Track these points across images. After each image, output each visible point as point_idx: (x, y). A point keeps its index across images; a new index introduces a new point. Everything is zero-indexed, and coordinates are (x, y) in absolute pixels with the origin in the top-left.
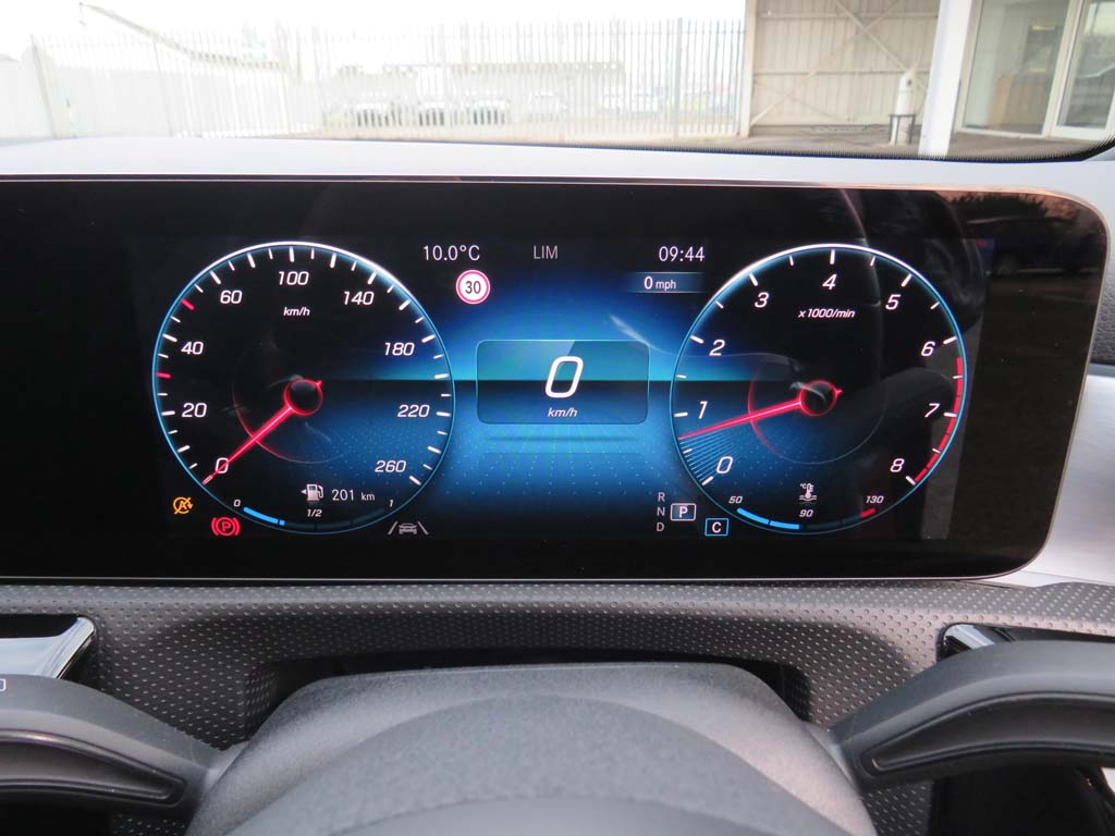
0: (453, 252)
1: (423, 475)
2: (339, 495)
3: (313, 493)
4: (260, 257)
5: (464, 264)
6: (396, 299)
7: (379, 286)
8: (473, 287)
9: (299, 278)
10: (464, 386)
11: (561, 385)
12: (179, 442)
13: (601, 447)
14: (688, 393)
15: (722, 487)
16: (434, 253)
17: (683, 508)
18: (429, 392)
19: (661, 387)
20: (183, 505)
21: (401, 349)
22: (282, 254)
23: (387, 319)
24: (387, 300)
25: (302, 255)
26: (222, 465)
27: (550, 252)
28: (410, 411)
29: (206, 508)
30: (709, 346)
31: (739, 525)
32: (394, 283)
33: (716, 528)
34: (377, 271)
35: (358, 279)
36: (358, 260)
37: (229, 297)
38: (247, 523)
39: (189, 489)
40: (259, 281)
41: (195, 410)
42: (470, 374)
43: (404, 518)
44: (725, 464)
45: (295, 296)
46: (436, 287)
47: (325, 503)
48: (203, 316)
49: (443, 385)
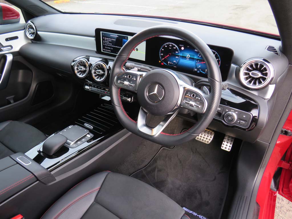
0: (182, 46)
1: (177, 63)
2: (171, 63)
3: (169, 62)
4: (169, 44)
5: (182, 47)
6: (177, 48)
7: (176, 47)
8: (183, 48)
9: (171, 46)
10: (181, 56)
11: (188, 57)
12: (161, 56)
13: (190, 63)
14: (197, 60)
15: (199, 68)
16: (180, 45)
17: (196, 69)
18: (178, 56)
19: (195, 59)
20: (160, 61)
21: (177, 52)
22: (170, 44)
23: (176, 50)
24: (176, 48)
25: (171, 44)
26: (163, 59)
27: (189, 47)
28: (177, 57)
29: (161, 62)
30: (199, 56)
31: (200, 72)
32: (177, 47)
33: (198, 72)
34: (176, 46)
35: (175, 46)
36: (175, 45)
37: (166, 46)
38: (164, 64)
39: (160, 60)
40: (168, 45)
41: (162, 54)
42: (181, 55)
43: (175, 66)
44: (200, 66)
45: (170, 47)
46: (180, 48)
47: (170, 63)
48: (164, 48)
49: (179, 56)
